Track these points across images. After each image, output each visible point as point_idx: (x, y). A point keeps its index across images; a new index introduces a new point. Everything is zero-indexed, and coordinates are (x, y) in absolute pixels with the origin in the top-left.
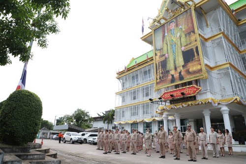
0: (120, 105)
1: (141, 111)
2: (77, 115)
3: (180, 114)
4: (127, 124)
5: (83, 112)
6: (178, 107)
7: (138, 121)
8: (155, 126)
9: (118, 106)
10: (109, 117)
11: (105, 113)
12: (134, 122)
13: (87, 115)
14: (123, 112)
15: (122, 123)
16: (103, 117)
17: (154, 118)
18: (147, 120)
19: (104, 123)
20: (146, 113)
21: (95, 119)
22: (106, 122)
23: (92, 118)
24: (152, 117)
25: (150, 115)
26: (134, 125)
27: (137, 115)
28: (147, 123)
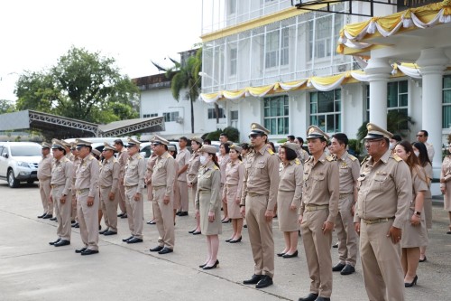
0: (223, 26)
1: (298, 47)
2: (70, 70)
3: (443, 52)
4: (247, 99)
5: (91, 60)
7: (286, 87)
8: (354, 104)
9: (216, 28)
10: (184, 79)
11: (179, 60)
12: (272, 91)
13: (109, 72)
14: (233, 53)
15: (228, 95)
16: (171, 74)
17: (346, 74)
18: (321, 83)
20: (321, 54)
22: (183, 93)
23: (127, 80)
24: (342, 69)
25: (331, 63)
26: (274, 102)
27: (285, 61)
28: (320, 93)
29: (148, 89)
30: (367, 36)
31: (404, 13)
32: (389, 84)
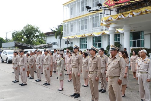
0: (69, 18)
1: (90, 24)
2: (27, 30)
3: (130, 26)
4: (75, 38)
5: (33, 28)
6: (127, 16)
7: (87, 35)
8: (105, 40)
9: (67, 19)
10: (58, 33)
11: (57, 28)
12: (83, 36)
13: (38, 31)
14: (72, 26)
15: (71, 37)
16: (55, 32)
17: (103, 32)
18: (96, 34)
19: (56, 38)
20: (96, 26)
21: (48, 34)
22: (58, 37)
23: (43, 33)
24: (102, 30)
25: (99, 28)
26: (83, 39)
27: (86, 28)
28: (96, 37)
29: (48, 36)
30: (109, 20)
31: (119, 14)
32: (115, 35)
